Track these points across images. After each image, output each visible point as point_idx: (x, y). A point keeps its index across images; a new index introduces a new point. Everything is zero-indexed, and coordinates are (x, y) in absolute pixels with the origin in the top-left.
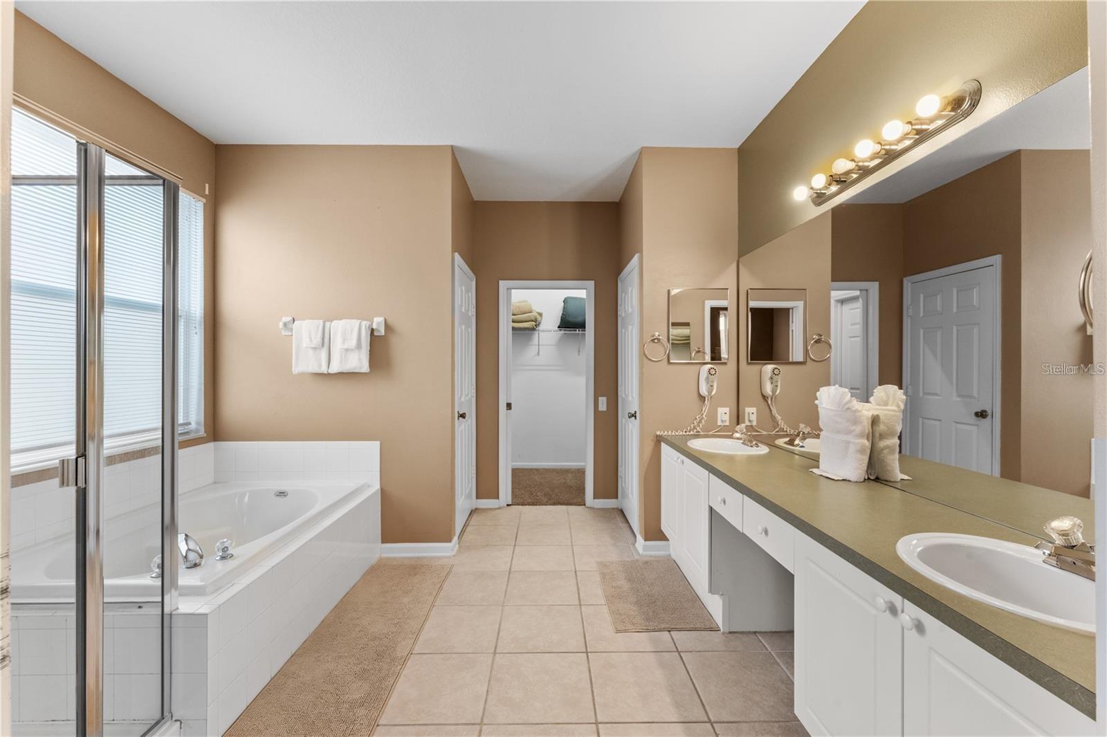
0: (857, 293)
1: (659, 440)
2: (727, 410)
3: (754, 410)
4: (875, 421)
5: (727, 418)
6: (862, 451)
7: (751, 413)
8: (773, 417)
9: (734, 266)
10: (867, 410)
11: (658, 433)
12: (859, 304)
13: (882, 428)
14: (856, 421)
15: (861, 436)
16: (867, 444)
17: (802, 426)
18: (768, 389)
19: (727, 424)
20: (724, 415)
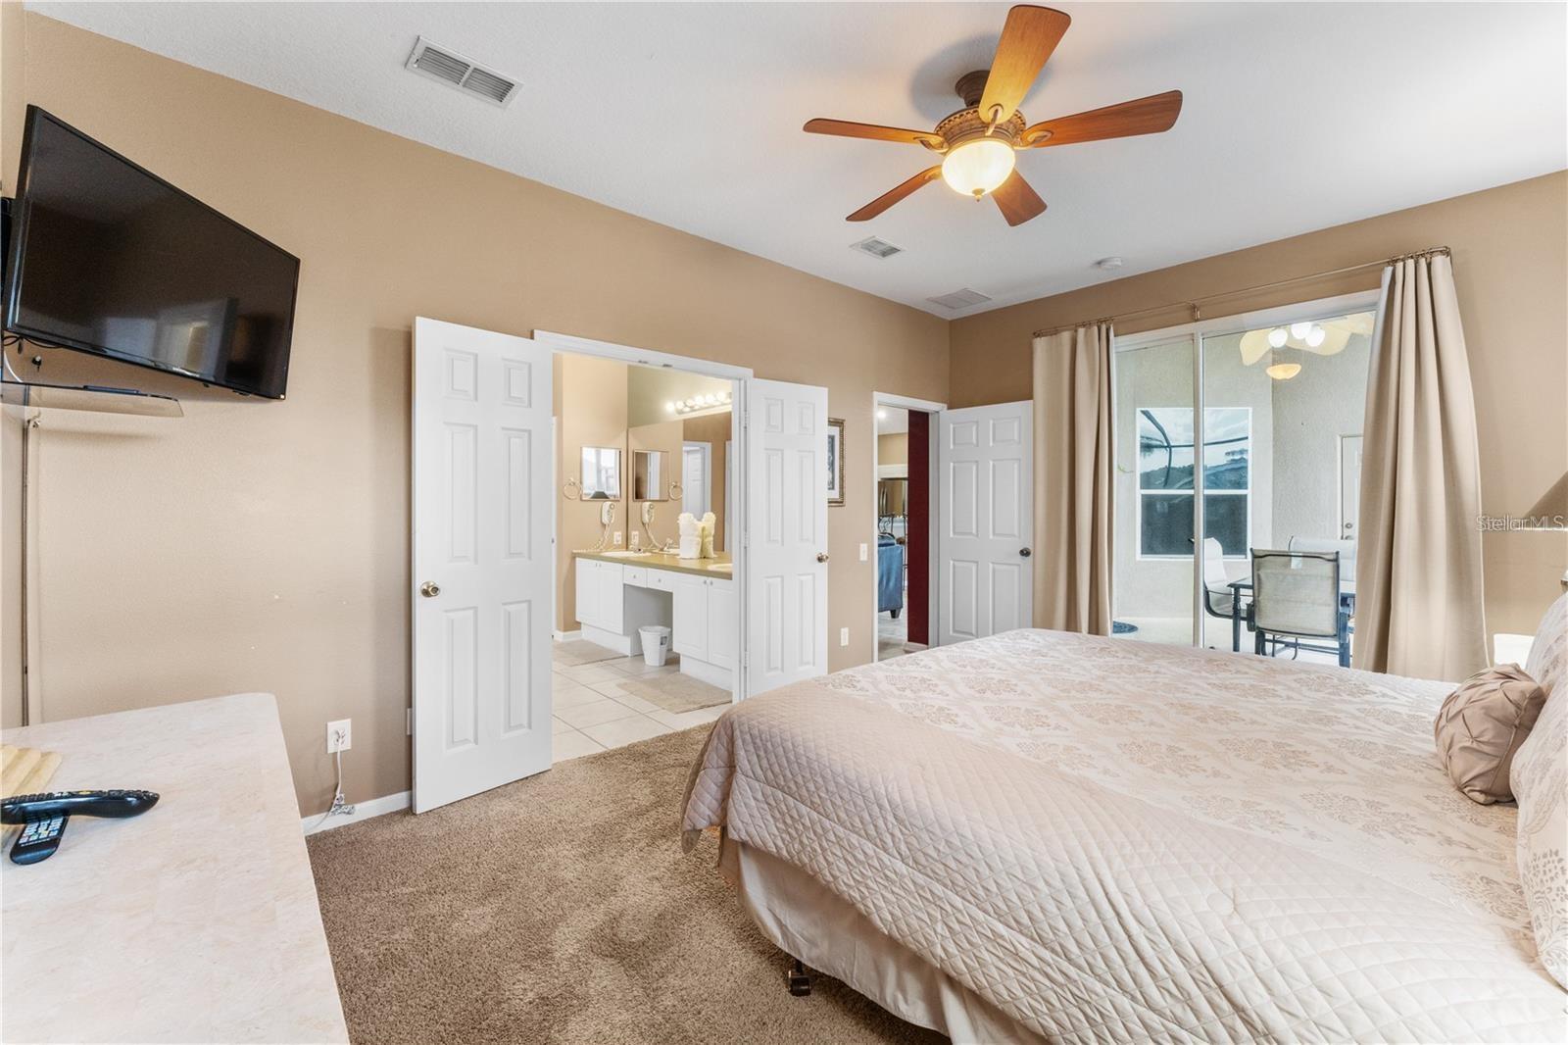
0: (698, 448)
1: (574, 557)
2: (620, 533)
3: (637, 533)
4: (703, 529)
5: (620, 538)
6: (698, 544)
7: (635, 536)
8: (649, 537)
9: (625, 433)
10: (700, 525)
11: (575, 551)
12: (699, 456)
13: (706, 533)
14: (695, 530)
15: (698, 536)
16: (700, 540)
17: (668, 539)
18: (646, 518)
19: (620, 543)
20: (618, 537)
